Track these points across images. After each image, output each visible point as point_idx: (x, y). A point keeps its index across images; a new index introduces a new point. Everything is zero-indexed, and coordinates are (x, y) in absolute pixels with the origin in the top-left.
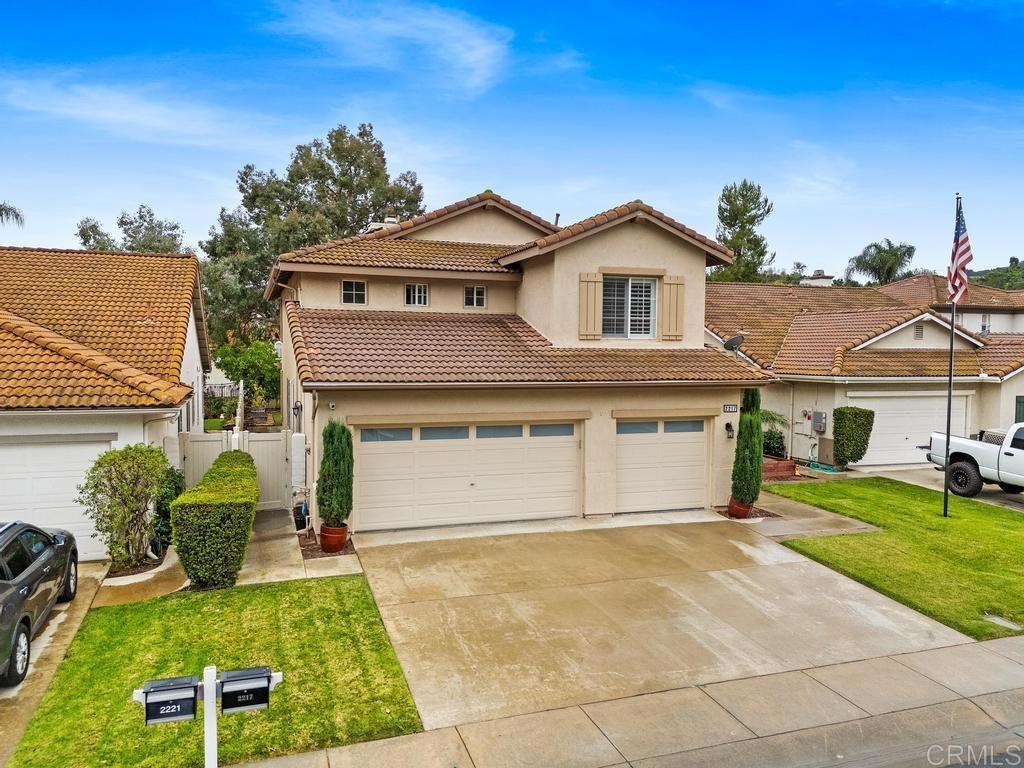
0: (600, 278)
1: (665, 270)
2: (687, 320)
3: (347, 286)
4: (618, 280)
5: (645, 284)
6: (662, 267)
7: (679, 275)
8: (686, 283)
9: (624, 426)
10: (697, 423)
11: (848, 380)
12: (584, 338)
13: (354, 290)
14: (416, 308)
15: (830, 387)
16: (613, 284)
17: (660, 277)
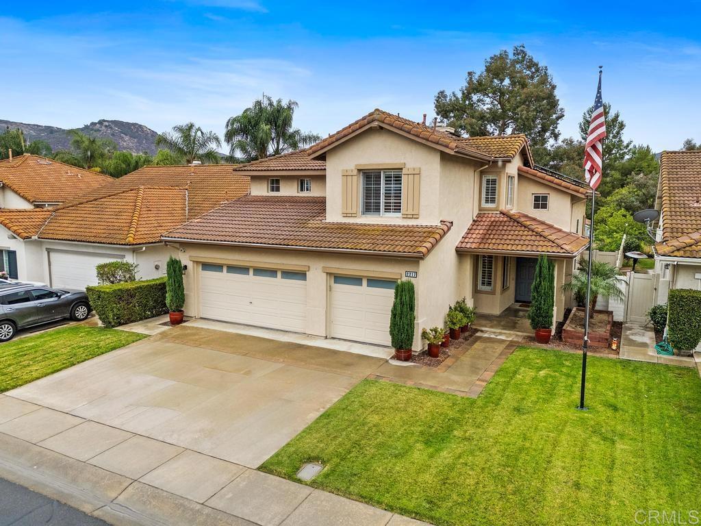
0: (355, 172)
1: (404, 164)
2: (423, 202)
3: (272, 182)
4: (374, 172)
5: (395, 176)
6: (401, 162)
7: (416, 167)
9: (339, 278)
10: (392, 284)
12: (346, 215)
13: (275, 183)
14: (305, 194)
16: (370, 176)
17: (402, 169)
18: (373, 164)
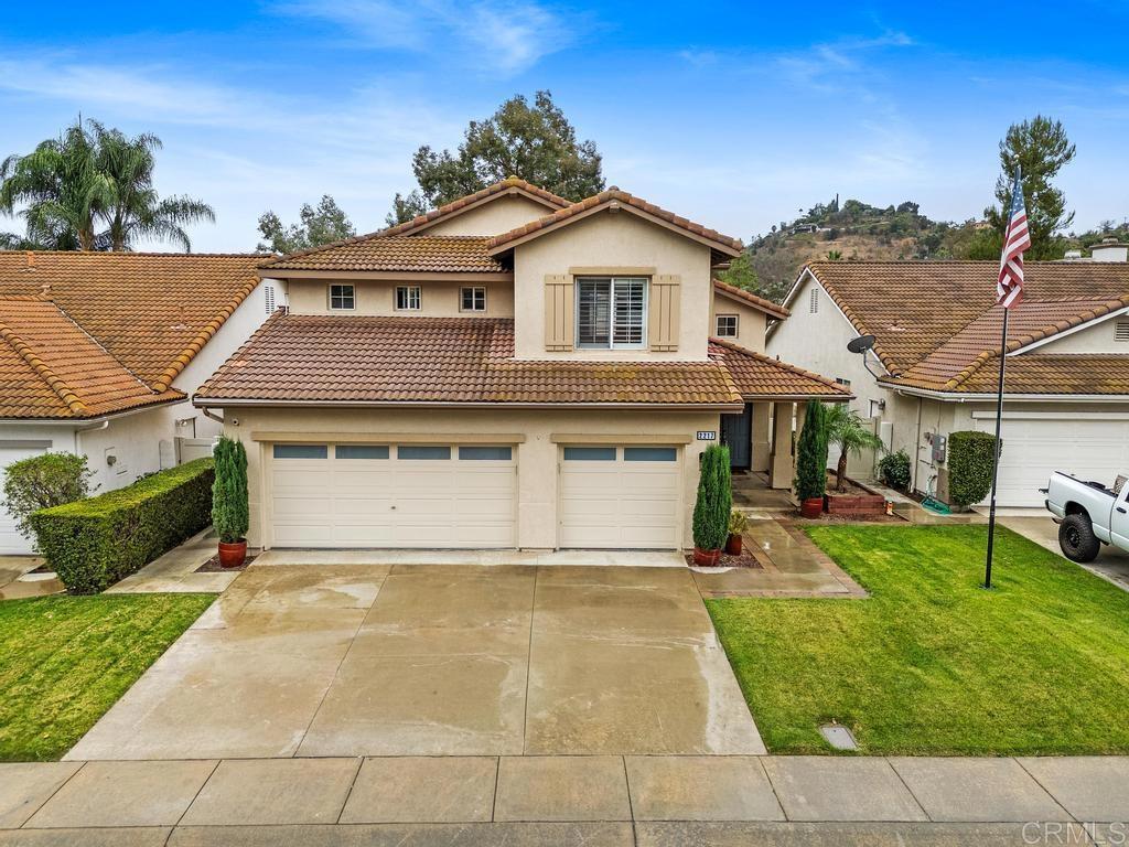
0: (570, 280)
1: (654, 269)
2: (684, 327)
3: (336, 290)
4: (598, 281)
5: (635, 287)
6: (651, 265)
7: (672, 273)
8: (683, 282)
9: (571, 451)
10: (668, 452)
11: (964, 397)
12: (552, 349)
13: (342, 294)
14: (408, 313)
15: (951, 407)
16: (591, 286)
17: (650, 277)
18: (601, 268)
